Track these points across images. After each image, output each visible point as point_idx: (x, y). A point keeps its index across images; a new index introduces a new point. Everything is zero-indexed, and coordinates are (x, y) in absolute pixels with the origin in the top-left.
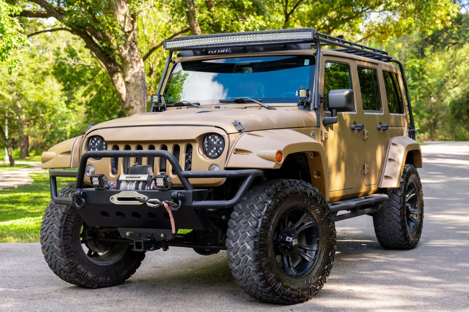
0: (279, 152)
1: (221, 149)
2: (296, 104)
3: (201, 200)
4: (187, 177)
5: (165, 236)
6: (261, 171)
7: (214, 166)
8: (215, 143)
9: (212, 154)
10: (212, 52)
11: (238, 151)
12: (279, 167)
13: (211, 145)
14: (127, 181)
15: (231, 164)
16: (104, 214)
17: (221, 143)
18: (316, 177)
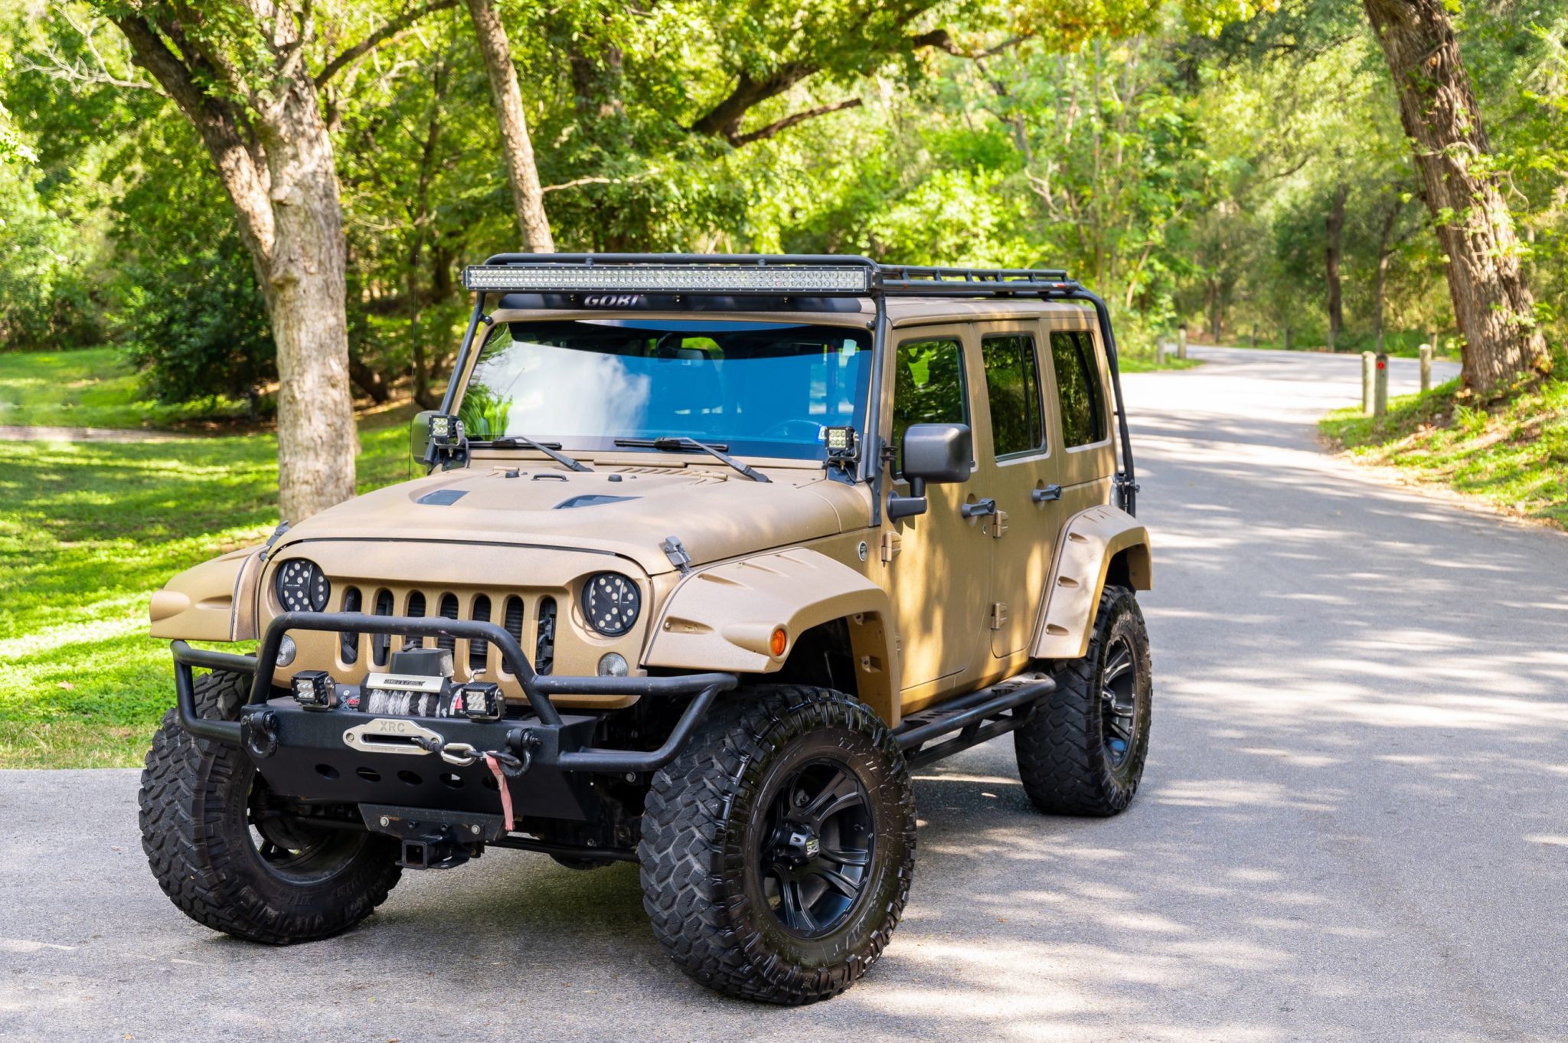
0: (780, 632)
1: (630, 612)
2: (819, 464)
3: (577, 751)
4: (546, 691)
5: (483, 830)
6: (734, 679)
7: (612, 658)
8: (615, 596)
9: (608, 624)
10: (595, 301)
11: (674, 622)
12: (778, 668)
13: (604, 603)
14: (386, 691)
15: (656, 659)
16: (323, 769)
17: (631, 597)
18: (868, 670)
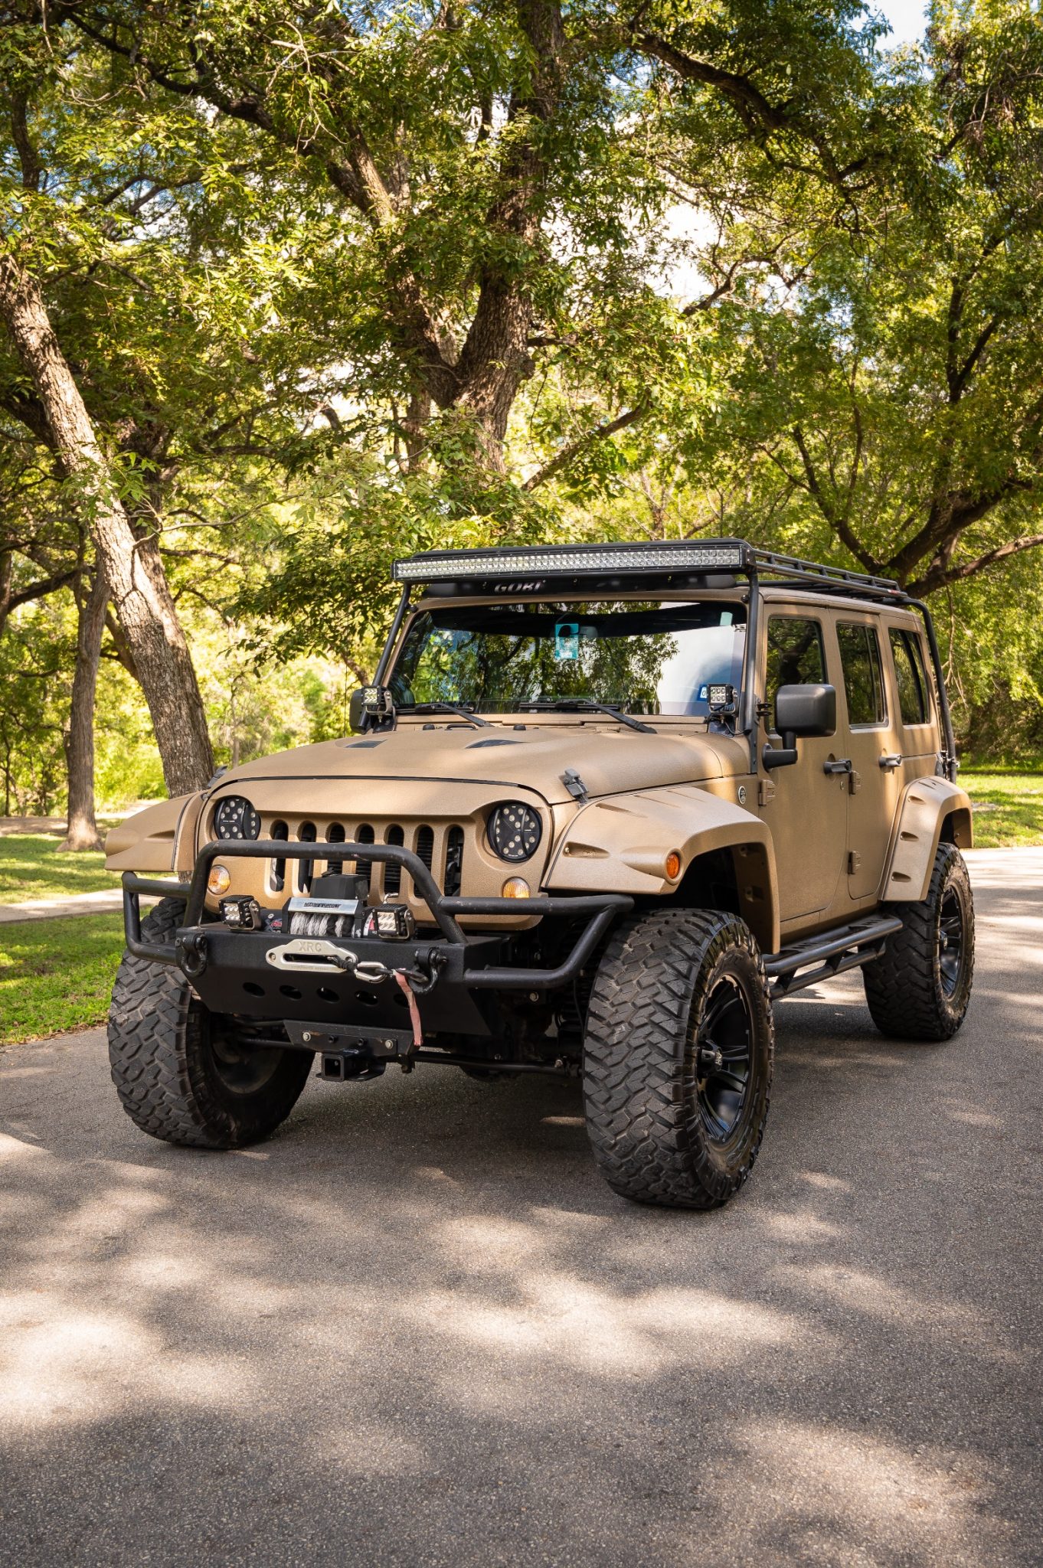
0: (674, 855)
1: (532, 840)
2: (701, 719)
3: (482, 969)
4: (453, 911)
5: (396, 1044)
6: (631, 900)
7: (515, 882)
8: (518, 825)
9: (512, 851)
10: (503, 589)
11: (574, 848)
12: (673, 889)
13: (508, 831)
14: (306, 914)
15: (557, 880)
16: (252, 988)
17: (532, 825)
18: (750, 898)
